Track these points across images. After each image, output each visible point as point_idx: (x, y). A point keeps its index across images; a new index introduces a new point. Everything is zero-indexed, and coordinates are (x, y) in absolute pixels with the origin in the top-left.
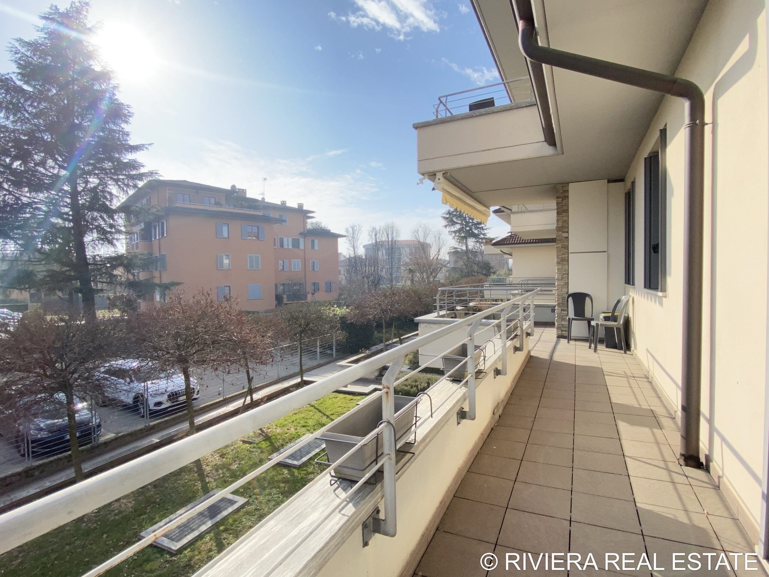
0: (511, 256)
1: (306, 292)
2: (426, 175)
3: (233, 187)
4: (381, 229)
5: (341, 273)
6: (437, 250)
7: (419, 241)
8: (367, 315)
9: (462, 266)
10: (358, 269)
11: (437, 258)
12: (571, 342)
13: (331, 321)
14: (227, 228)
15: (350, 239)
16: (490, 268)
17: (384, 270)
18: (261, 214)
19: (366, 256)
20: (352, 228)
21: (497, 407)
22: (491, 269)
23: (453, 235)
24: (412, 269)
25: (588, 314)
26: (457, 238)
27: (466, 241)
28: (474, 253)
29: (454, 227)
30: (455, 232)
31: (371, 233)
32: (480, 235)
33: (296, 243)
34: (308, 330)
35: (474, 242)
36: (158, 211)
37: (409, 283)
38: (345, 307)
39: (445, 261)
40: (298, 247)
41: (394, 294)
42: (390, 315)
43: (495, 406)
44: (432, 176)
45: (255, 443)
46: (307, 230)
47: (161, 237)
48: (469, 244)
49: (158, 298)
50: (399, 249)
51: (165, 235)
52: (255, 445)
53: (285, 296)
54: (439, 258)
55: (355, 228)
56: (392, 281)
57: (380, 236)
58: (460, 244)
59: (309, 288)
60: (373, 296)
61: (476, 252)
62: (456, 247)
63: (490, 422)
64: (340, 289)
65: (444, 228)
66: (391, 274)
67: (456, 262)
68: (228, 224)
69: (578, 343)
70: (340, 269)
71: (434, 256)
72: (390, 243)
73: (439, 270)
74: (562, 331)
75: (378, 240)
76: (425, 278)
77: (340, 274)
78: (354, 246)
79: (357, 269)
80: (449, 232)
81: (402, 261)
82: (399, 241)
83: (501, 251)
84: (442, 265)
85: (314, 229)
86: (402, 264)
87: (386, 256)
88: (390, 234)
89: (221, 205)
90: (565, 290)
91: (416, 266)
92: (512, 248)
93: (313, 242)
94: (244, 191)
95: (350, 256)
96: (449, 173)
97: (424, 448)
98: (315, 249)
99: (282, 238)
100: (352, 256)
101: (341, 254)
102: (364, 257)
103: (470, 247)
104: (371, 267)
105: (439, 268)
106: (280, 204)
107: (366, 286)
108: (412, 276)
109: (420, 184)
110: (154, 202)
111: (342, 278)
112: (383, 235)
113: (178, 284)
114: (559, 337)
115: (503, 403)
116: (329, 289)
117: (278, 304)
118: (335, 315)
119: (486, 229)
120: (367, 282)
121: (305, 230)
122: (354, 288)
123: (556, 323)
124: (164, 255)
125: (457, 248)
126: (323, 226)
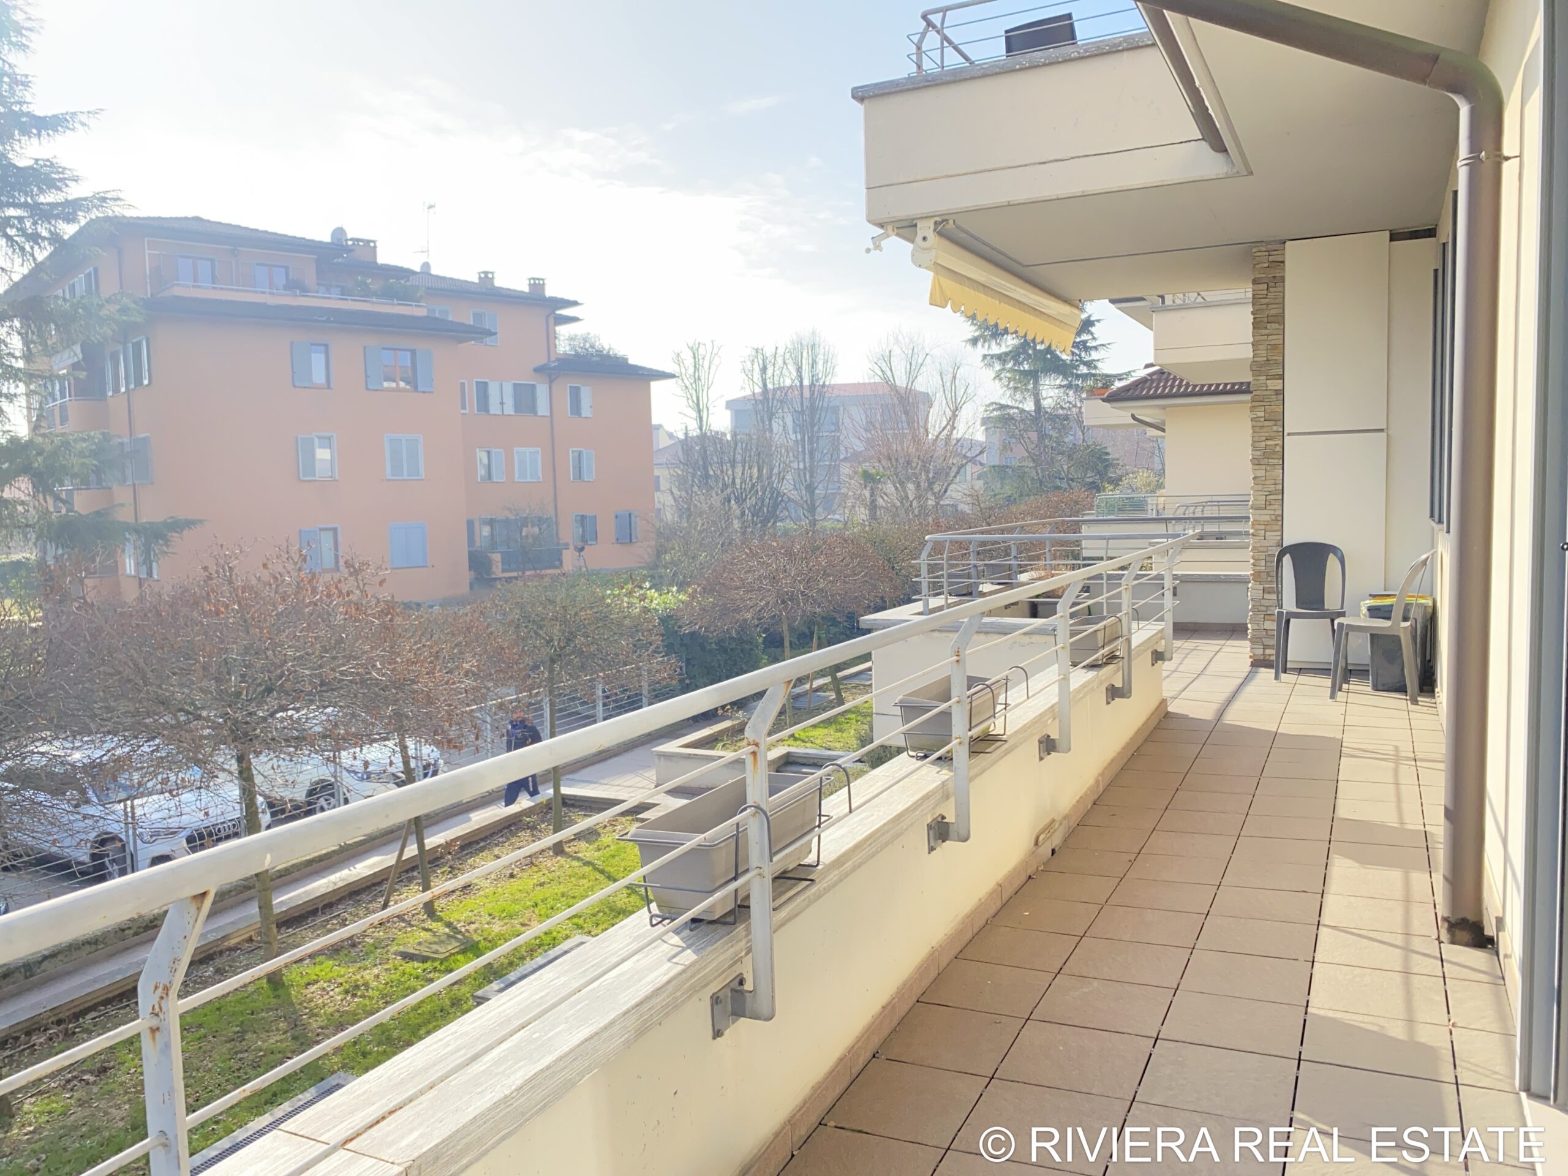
0: (1163, 430)
1: (558, 544)
2: (890, 228)
3: (339, 232)
4: (780, 351)
5: (662, 488)
6: (949, 413)
7: (894, 387)
8: (738, 610)
9: (1023, 459)
10: (711, 473)
11: (948, 437)
12: (1283, 676)
13: (636, 628)
14: (322, 357)
15: (688, 384)
16: (1109, 465)
17: (789, 477)
18: (421, 312)
19: (734, 434)
20: (691, 349)
21: (1049, 828)
22: (1111, 469)
23: (998, 366)
24: (874, 471)
25: (1331, 602)
26: (1008, 375)
27: (1036, 383)
28: (1061, 420)
29: (999, 344)
30: (1002, 358)
31: (749, 364)
32: (1076, 367)
33: (525, 399)
34: (570, 655)
35: (1061, 386)
36: (124, 310)
37: (862, 514)
38: (675, 589)
39: (972, 444)
40: (533, 410)
41: (814, 549)
42: (804, 611)
43: (1041, 826)
44: (907, 228)
45: (434, 960)
46: (558, 360)
47: (132, 386)
48: (1044, 394)
49: (129, 565)
50: (835, 410)
51: (146, 382)
52: (437, 964)
53: (497, 557)
54: (956, 435)
55: (702, 351)
56: (812, 509)
57: (777, 372)
58: (1018, 396)
59: (568, 533)
60: (753, 555)
61: (1066, 418)
62: (1003, 402)
63: (1025, 863)
64: (659, 534)
65: (969, 347)
66: (811, 489)
67: (1005, 447)
68: (326, 346)
69: (1303, 679)
70: (656, 473)
71: (938, 430)
72: (807, 394)
73: (952, 474)
74: (1265, 647)
75: (770, 386)
76: (911, 498)
77: (658, 489)
78: (698, 405)
79: (707, 476)
80: (985, 357)
81: (842, 448)
82: (833, 387)
83: (1133, 417)
84: (965, 456)
85: (577, 355)
86: (842, 457)
87: (795, 432)
88: (805, 368)
89: (304, 290)
90: (1273, 537)
91: (884, 462)
92: (1164, 407)
93: (575, 393)
94: (369, 246)
95: (686, 434)
96: (951, 222)
97: (840, 880)
98: (583, 415)
99: (486, 384)
100: (694, 432)
101: (659, 427)
102: (729, 437)
103: (1047, 403)
104: (750, 468)
105: (954, 469)
106: (477, 281)
107: (736, 524)
108: (872, 494)
109: (872, 252)
110: (109, 286)
111: (665, 501)
112: (785, 371)
113: (189, 524)
114: (1258, 663)
115: (1065, 822)
116: (626, 535)
117: (476, 579)
118: (646, 610)
119: (1096, 348)
120: (738, 512)
121: (553, 358)
122: (701, 532)
123: (1249, 626)
124: (145, 439)
125: (1008, 407)
126: (607, 347)
